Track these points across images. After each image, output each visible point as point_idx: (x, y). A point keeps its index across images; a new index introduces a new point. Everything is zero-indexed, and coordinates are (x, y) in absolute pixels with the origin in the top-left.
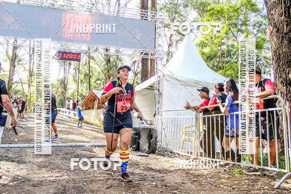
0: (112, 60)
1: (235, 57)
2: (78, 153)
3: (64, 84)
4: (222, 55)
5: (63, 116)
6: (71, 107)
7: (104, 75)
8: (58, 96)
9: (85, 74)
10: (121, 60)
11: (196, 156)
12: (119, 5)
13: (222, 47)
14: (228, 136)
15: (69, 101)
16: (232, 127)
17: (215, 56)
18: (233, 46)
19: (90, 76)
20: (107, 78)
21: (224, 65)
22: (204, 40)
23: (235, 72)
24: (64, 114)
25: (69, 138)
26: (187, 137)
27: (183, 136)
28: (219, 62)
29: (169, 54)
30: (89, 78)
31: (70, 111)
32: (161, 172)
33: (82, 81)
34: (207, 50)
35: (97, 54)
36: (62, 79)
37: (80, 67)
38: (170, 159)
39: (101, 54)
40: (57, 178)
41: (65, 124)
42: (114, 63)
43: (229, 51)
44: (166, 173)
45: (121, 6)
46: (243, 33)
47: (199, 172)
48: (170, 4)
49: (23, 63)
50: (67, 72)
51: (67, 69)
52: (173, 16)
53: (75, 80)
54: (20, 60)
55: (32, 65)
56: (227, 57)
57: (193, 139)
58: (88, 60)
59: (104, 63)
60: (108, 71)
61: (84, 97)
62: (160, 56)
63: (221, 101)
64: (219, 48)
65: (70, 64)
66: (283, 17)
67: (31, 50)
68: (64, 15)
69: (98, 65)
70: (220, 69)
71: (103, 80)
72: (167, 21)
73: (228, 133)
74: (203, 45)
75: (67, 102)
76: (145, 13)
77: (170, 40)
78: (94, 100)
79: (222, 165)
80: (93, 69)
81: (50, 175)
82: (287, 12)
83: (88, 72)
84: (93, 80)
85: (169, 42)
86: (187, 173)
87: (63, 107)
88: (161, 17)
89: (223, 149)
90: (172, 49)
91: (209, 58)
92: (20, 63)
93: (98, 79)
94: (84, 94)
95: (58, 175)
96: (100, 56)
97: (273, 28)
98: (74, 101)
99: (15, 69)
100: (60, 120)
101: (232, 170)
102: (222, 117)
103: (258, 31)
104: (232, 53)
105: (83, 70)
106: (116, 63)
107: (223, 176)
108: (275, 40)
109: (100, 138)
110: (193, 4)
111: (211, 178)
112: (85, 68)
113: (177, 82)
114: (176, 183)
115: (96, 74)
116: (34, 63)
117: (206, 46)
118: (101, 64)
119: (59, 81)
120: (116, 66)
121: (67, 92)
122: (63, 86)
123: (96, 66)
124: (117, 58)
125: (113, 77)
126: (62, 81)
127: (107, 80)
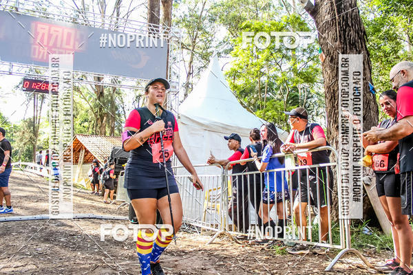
0: (106, 92)
1: (279, 92)
2: (53, 229)
3: (33, 126)
4: (261, 89)
5: (31, 174)
6: (44, 160)
7: (95, 114)
8: (24, 144)
10: (119, 94)
11: (222, 231)
12: (118, 15)
13: (262, 79)
14: (266, 202)
15: (41, 152)
16: (272, 189)
17: (252, 91)
18: (275, 77)
19: (74, 116)
20: (98, 119)
21: (264, 103)
22: (236, 68)
23: (278, 112)
24: (33, 171)
25: (40, 208)
26: (210, 204)
27: (206, 202)
28: (257, 99)
29: (188, 86)
31: (41, 166)
32: (173, 255)
34: (240, 82)
35: (84, 85)
36: (30, 119)
38: (186, 235)
40: (17, 269)
41: (34, 187)
42: (109, 98)
43: (270, 85)
44: (180, 256)
45: (121, 16)
46: (289, 59)
47: (227, 253)
48: (191, 16)
50: (39, 109)
51: (39, 105)
52: (195, 33)
56: (268, 92)
57: (218, 205)
59: (95, 96)
60: (101, 109)
62: (174, 90)
63: (256, 153)
64: (257, 79)
65: (43, 97)
66: (338, 43)
68: (33, 25)
69: (86, 100)
70: (259, 108)
71: (93, 122)
72: (187, 40)
73: (267, 197)
74: (235, 75)
75: (37, 153)
76: (154, 29)
77: (190, 67)
78: (79, 151)
79: (259, 242)
80: (78, 105)
81: (5, 265)
82: (342, 36)
84: (77, 122)
85: (188, 70)
86: (210, 255)
87: (31, 161)
88: (176, 35)
89: (260, 220)
90: (192, 80)
91: (243, 93)
93: (86, 121)
95: (20, 264)
96: (89, 87)
97: (326, 56)
98: (48, 151)
100: (27, 180)
101: (273, 248)
102: (258, 175)
103: (309, 58)
104: (275, 87)
106: (112, 97)
107: (259, 257)
108: (329, 72)
109: (86, 206)
110: (223, 17)
111: (243, 261)
113: (197, 127)
114: (195, 269)
115: (83, 112)
117: (239, 77)
118: (90, 97)
119: (26, 121)
120: (112, 102)
121: (38, 138)
122: (32, 129)
123: (83, 100)
124: (114, 91)
125: (108, 117)
126: (31, 122)
127: (99, 122)
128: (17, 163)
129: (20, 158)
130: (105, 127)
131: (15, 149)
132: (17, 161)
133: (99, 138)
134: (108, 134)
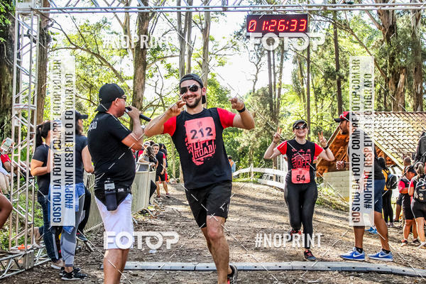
0: (401, 25)
3: (269, 100)
5: (271, 190)
7: (381, 70)
8: (257, 136)
9: (326, 72)
19: (341, 77)
20: (387, 80)
24: (274, 183)
30: (339, 84)
33: (318, 92)
35: (356, 13)
36: (264, 90)
37: (312, 54)
39: (368, 11)
42: (409, 36)
49: (164, 53)
50: (277, 69)
51: (277, 63)
53: (299, 91)
54: (158, 49)
55: (186, 58)
58: (332, 32)
59: (380, 37)
60: (392, 60)
61: (327, 134)
67: (183, 18)
80: (348, 55)
83: (333, 65)
84: (349, 89)
92: (159, 54)
94: (327, 129)
96: (366, 17)
99: (147, 72)
105: (320, 62)
106: (414, 35)
112: (326, 54)
116: (190, 53)
118: (371, 39)
119: (257, 95)
120: (415, 43)
121: (280, 124)
122: (268, 108)
123: (357, 46)
124: (417, 20)
125: (407, 73)
126: (265, 95)
127: (391, 86)
128: (247, 170)
129: (250, 160)
130: (402, 95)
131: (242, 145)
132: (247, 166)
133: (393, 117)
134: (409, 109)
